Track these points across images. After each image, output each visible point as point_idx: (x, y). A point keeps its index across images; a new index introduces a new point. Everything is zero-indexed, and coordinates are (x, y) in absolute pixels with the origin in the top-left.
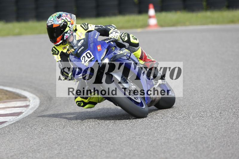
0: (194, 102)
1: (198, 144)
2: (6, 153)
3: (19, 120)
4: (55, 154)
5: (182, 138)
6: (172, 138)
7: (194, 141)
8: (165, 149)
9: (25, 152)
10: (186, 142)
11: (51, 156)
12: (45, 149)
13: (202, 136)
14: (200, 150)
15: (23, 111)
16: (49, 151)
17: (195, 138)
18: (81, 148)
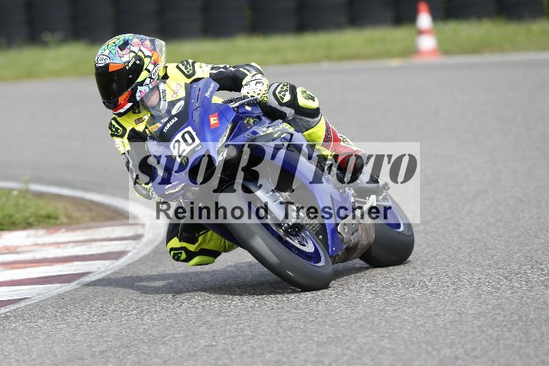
0: (521, 229)
1: (530, 325)
2: (88, 346)
3: (118, 268)
4: (202, 347)
5: (494, 312)
6: (470, 312)
7: (520, 320)
8: (453, 337)
9: (133, 343)
10: (503, 321)
11: (192, 352)
12: (177, 335)
13: (538, 308)
14: (536, 340)
15: (128, 249)
16: (187, 341)
17: (522, 312)
18: (262, 335)
